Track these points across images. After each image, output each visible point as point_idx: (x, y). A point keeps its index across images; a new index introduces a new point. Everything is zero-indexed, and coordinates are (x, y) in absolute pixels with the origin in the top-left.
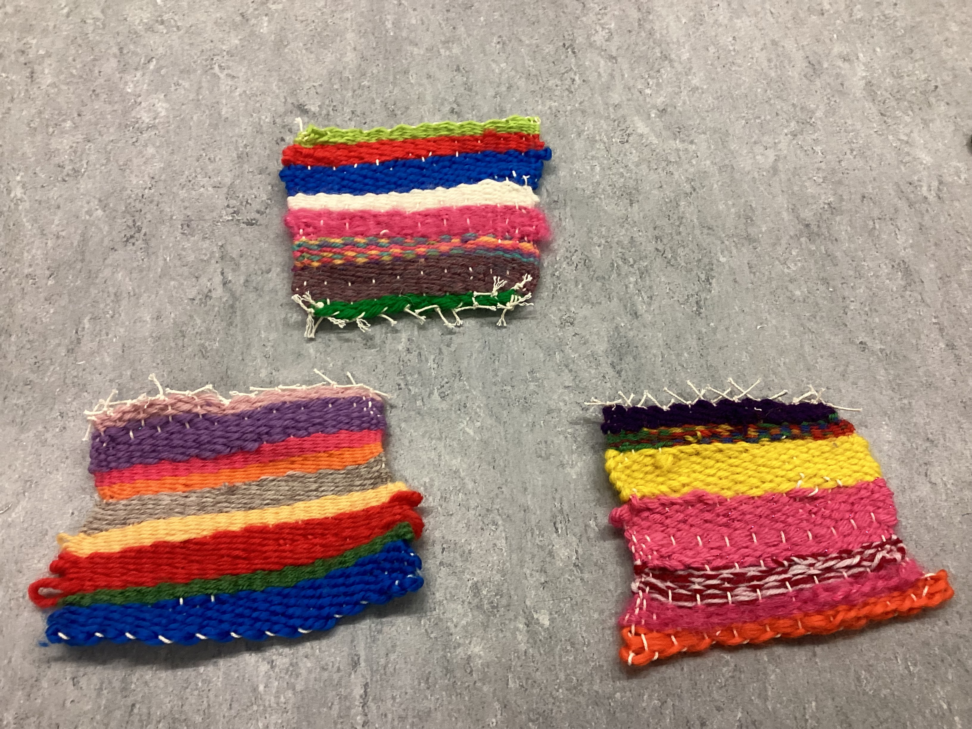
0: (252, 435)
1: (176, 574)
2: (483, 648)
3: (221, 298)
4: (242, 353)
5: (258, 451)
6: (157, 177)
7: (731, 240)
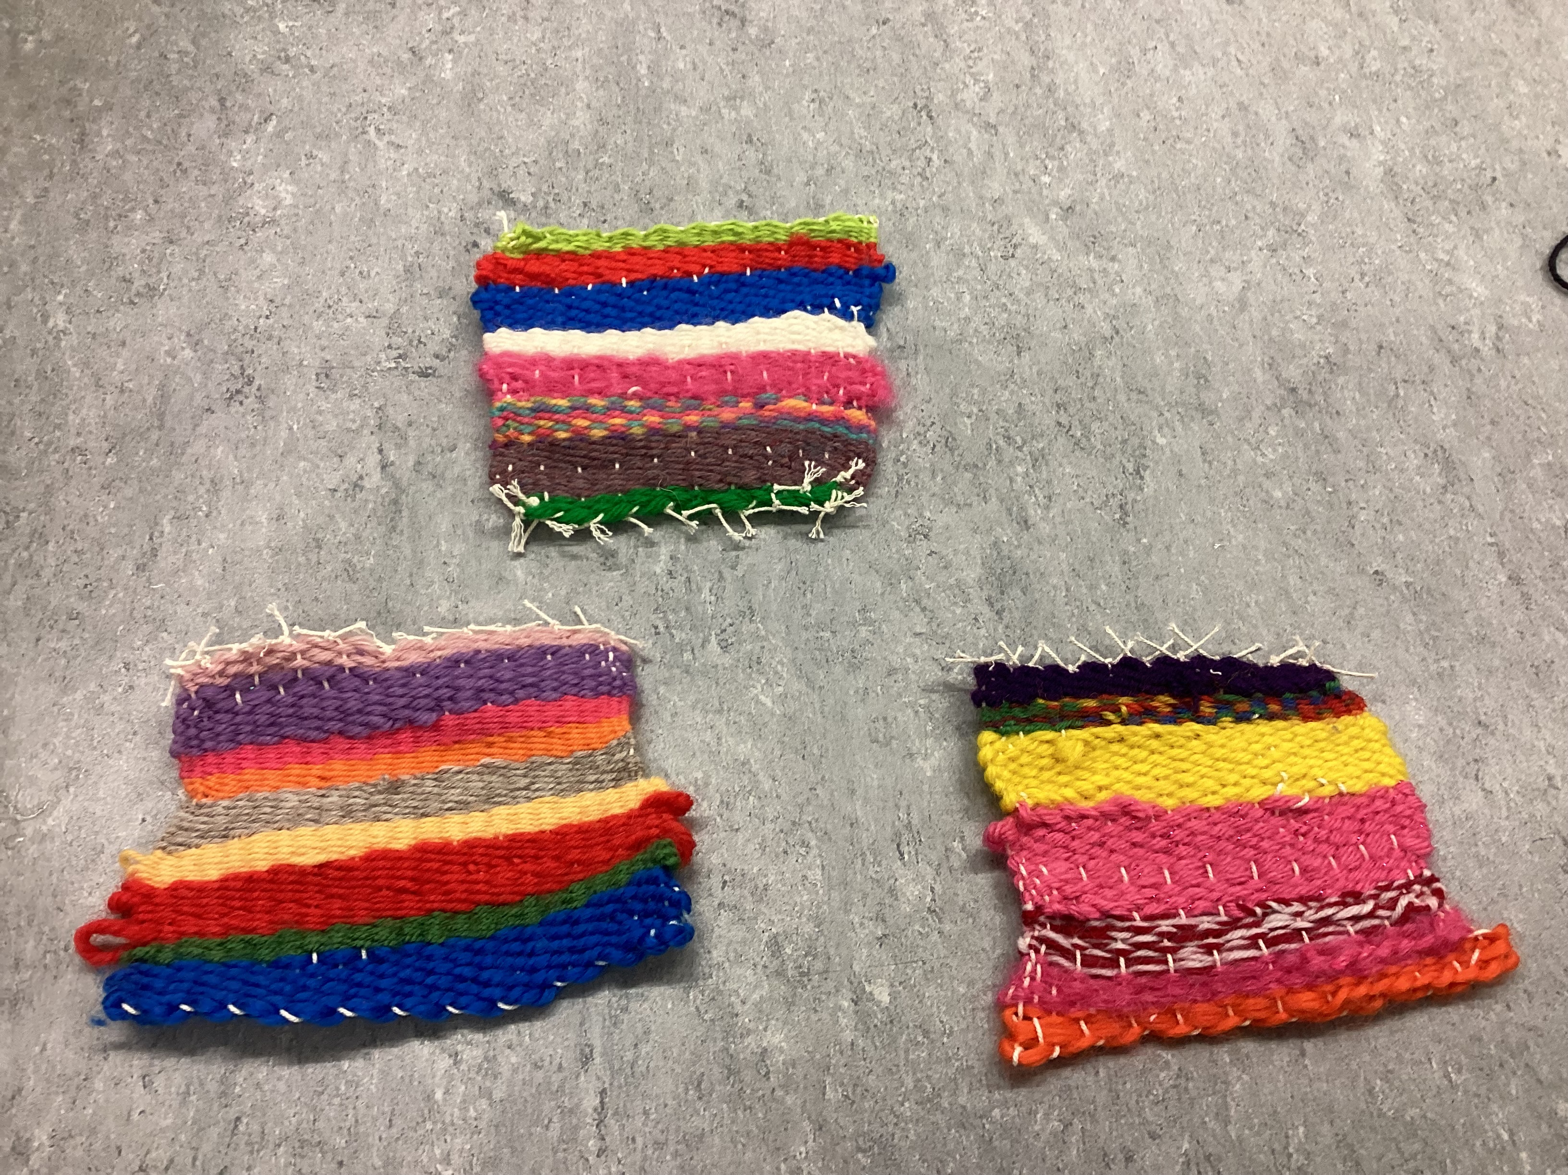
0: (426, 701)
1: (307, 915)
2: (786, 1036)
3: (378, 488)
4: (411, 575)
5: (436, 727)
6: (278, 301)
7: (1174, 411)
